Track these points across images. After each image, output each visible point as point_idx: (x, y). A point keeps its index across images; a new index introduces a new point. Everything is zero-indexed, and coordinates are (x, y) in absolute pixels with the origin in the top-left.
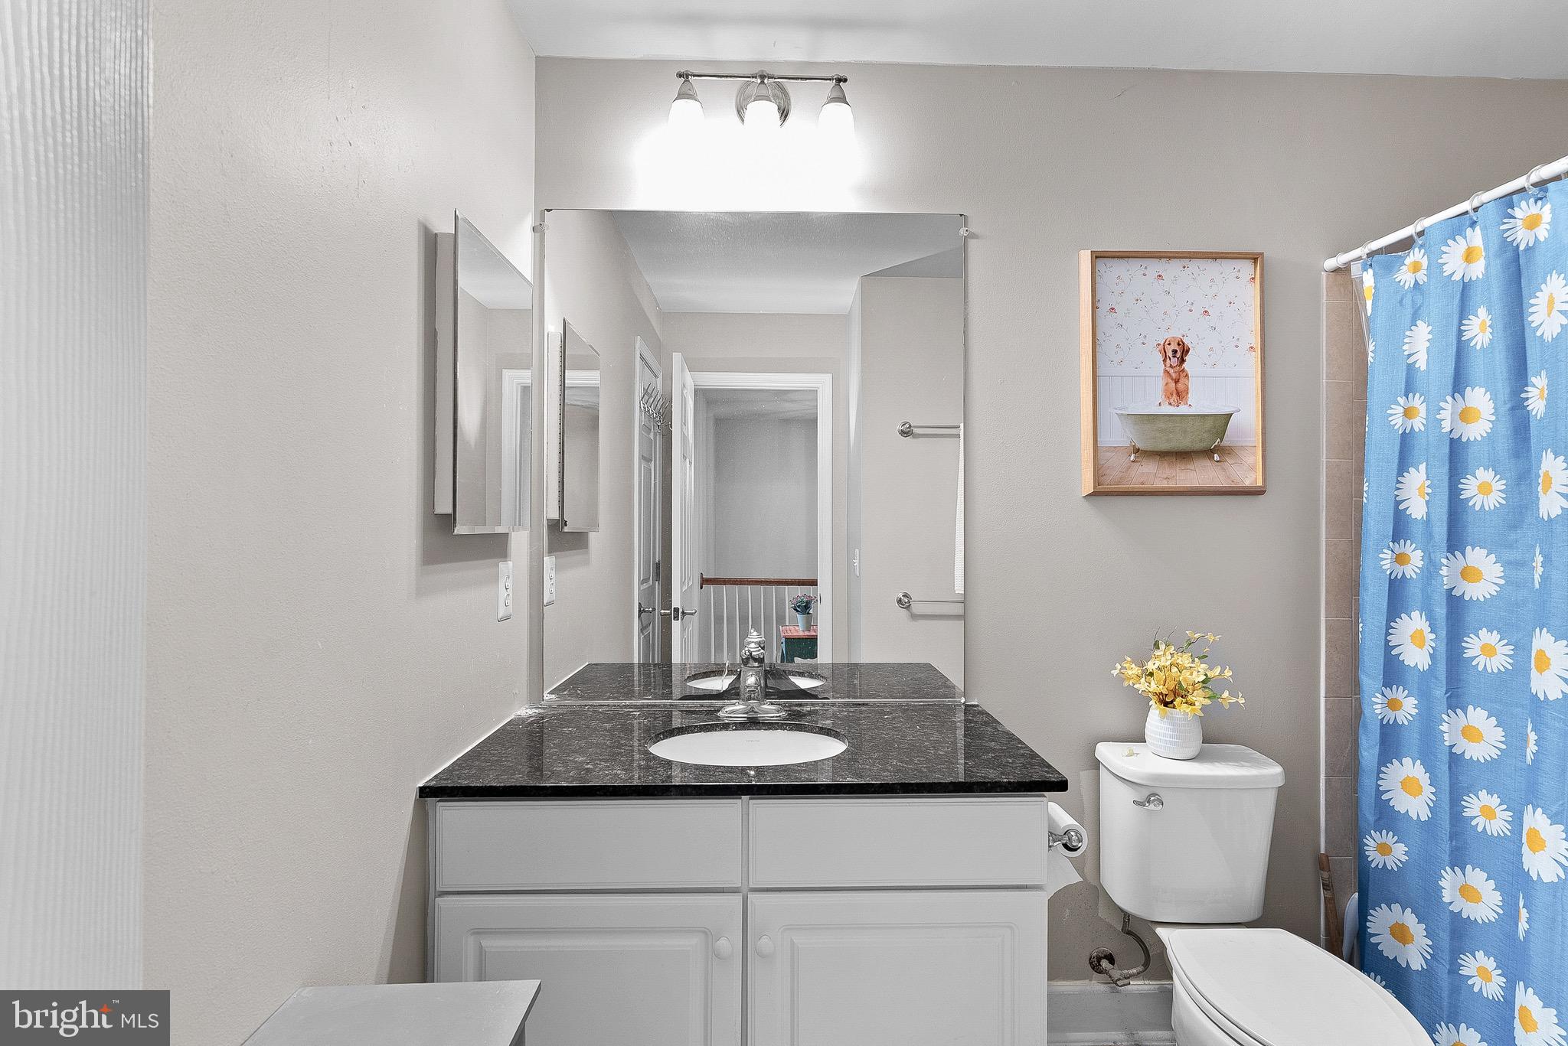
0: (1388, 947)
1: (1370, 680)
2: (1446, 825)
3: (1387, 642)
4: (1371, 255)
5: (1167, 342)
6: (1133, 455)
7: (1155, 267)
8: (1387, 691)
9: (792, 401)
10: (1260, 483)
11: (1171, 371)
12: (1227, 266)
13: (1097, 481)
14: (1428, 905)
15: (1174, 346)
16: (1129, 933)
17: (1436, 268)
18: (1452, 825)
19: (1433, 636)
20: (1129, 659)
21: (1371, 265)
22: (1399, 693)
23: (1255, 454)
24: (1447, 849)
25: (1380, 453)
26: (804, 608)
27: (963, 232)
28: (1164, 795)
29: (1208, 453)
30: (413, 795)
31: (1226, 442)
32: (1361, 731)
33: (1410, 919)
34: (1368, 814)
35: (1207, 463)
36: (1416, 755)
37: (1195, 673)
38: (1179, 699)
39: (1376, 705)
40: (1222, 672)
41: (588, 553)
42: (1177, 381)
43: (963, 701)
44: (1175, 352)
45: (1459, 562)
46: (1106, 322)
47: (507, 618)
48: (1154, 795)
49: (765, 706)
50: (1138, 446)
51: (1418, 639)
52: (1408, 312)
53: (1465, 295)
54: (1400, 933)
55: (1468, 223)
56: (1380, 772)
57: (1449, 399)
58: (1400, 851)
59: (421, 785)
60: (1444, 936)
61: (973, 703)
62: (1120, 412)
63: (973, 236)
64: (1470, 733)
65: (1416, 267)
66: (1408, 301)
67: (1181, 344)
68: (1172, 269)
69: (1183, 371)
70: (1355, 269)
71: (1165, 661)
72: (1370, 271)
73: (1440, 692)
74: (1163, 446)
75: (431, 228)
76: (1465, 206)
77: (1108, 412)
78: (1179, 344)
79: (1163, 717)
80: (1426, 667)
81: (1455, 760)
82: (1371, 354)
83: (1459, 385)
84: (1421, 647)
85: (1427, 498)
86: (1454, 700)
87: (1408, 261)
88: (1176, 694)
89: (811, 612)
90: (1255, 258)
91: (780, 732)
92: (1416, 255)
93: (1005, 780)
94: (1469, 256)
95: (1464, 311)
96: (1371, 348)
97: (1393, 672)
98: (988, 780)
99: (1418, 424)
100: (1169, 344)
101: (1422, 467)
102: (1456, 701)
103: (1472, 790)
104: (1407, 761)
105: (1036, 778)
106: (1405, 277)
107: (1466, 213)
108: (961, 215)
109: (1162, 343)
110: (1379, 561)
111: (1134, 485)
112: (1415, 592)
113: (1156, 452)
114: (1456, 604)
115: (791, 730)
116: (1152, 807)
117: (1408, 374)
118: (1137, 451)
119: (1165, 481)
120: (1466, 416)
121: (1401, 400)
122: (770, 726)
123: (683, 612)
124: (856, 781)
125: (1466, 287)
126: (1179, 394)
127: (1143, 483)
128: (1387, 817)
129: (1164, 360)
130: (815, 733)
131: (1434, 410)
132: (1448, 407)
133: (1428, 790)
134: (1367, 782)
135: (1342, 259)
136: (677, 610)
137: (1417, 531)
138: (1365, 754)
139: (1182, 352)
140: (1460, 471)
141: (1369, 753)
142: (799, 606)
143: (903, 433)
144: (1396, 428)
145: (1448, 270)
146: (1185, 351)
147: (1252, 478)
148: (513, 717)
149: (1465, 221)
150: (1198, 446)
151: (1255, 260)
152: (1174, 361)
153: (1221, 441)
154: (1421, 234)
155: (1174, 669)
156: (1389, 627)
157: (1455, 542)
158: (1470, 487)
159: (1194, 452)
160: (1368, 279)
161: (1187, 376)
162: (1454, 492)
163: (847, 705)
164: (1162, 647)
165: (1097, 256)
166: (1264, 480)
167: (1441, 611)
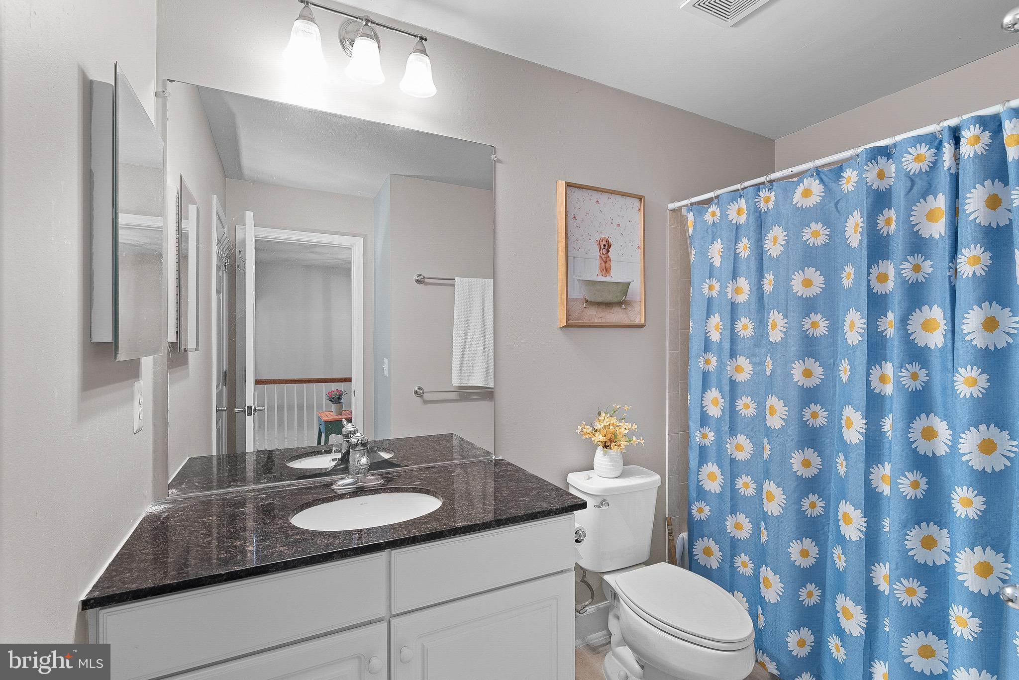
0: (701, 559)
1: (694, 423)
2: (729, 494)
3: (702, 404)
4: (692, 204)
5: (601, 240)
6: (585, 304)
7: (595, 196)
8: (701, 430)
9: (316, 253)
10: (643, 321)
11: (603, 256)
12: (629, 200)
13: (568, 319)
14: (720, 535)
15: (604, 243)
16: (584, 582)
17: (724, 215)
18: (731, 494)
19: (723, 400)
20: (584, 423)
21: (691, 210)
22: (706, 430)
23: (640, 305)
24: (729, 505)
25: (697, 308)
26: (336, 399)
27: (493, 157)
28: (609, 500)
29: (620, 304)
30: (76, 608)
31: (627, 299)
32: (690, 451)
33: (712, 544)
34: (694, 494)
35: (619, 309)
36: (714, 460)
37: (623, 429)
38: (613, 444)
39: (697, 437)
40: (632, 426)
41: (187, 368)
42: (605, 263)
43: (493, 458)
44: (605, 246)
45: (734, 364)
46: (572, 225)
47: (139, 430)
48: (604, 500)
49: (369, 478)
50: (587, 298)
51: (715, 402)
52: (710, 236)
53: (737, 231)
54: (708, 552)
55: (738, 195)
56: (699, 471)
57: (731, 282)
58: (707, 510)
59: (83, 597)
60: (728, 549)
61: (499, 458)
62: (578, 278)
63: (500, 161)
64: (739, 448)
65: (714, 214)
66: (710, 231)
67: (607, 241)
68: (604, 198)
69: (608, 257)
70: (684, 210)
71: (606, 423)
72: (691, 214)
73: (726, 428)
74: (599, 300)
75: (88, 74)
76: (738, 187)
77: (573, 278)
78: (607, 242)
79: (605, 454)
80: (719, 416)
81: (733, 461)
82: (693, 256)
83: (734, 276)
84: (717, 406)
85: (721, 331)
86: (732, 432)
87: (710, 210)
88: (611, 440)
89: (342, 401)
90: (641, 198)
91: (383, 495)
92: (713, 208)
93: (554, 508)
94: (739, 212)
95: (737, 239)
96: (693, 253)
97: (704, 420)
98: (545, 510)
99: (715, 293)
100: (602, 241)
101: (717, 315)
102: (733, 432)
103: (738, 475)
104: (710, 464)
105: (570, 504)
106: (708, 218)
107: (738, 190)
108: (492, 146)
109: (599, 240)
110: (700, 363)
111: (585, 321)
112: (713, 378)
113: (597, 302)
114: (733, 383)
115: (392, 492)
116: (604, 507)
117: (710, 268)
118: (587, 301)
119: (600, 319)
120: (737, 291)
121: (707, 281)
122: (375, 491)
123: (255, 409)
124: (467, 524)
125: (738, 227)
126: (606, 270)
127: (589, 320)
128: (702, 494)
129: (600, 250)
130: (410, 492)
131: (723, 287)
132: (730, 286)
133: (720, 478)
134: (693, 477)
135: (677, 204)
136: (250, 408)
137: (714, 348)
138: (691, 462)
139: (608, 246)
140: (735, 318)
141: (693, 462)
142: (333, 398)
143: (418, 281)
144: (705, 295)
145: (730, 218)
146: (610, 246)
147: (640, 319)
148: (143, 515)
149: (736, 195)
150: (615, 300)
151: (640, 199)
152: (604, 251)
153: (626, 297)
154: (717, 197)
155: (611, 427)
156: (703, 397)
157: (733, 355)
158: (739, 326)
159: (614, 303)
160: (691, 217)
161: (610, 260)
162: (733, 328)
163: (421, 469)
164: (603, 415)
165: (568, 185)
166: (645, 320)
167: (727, 388)
